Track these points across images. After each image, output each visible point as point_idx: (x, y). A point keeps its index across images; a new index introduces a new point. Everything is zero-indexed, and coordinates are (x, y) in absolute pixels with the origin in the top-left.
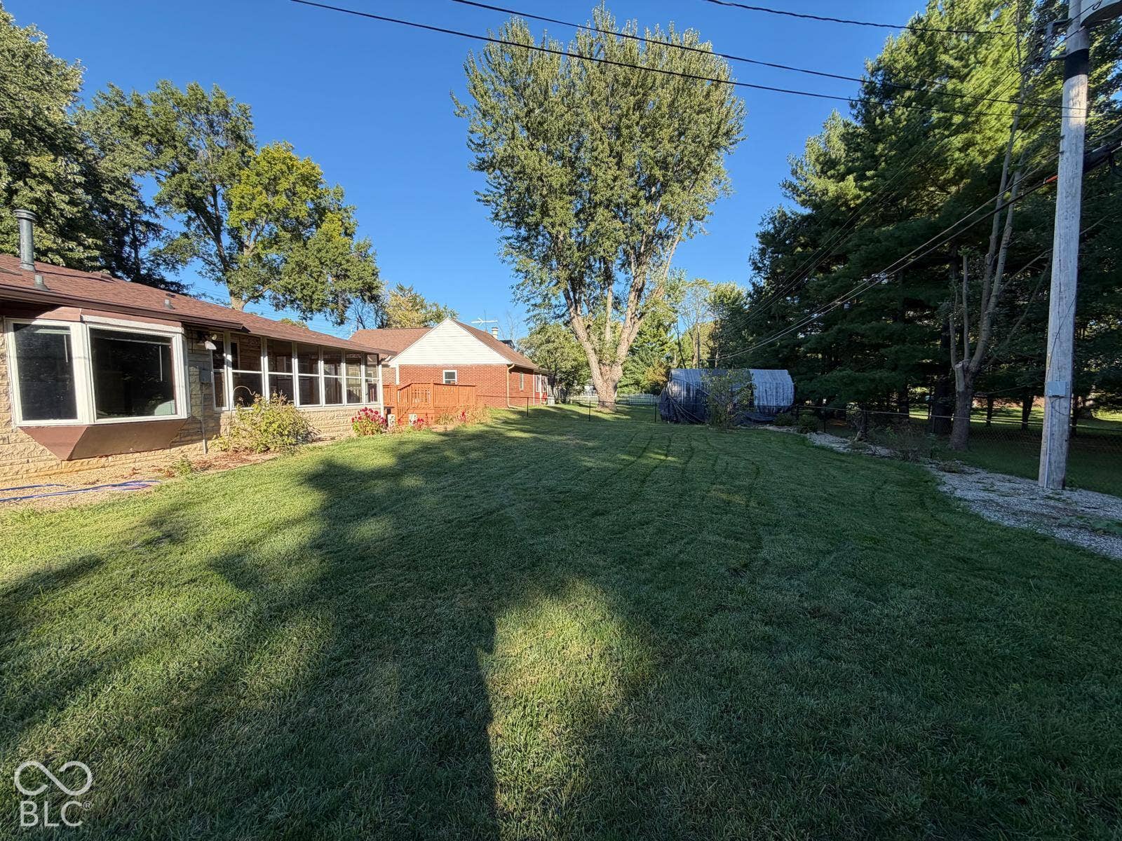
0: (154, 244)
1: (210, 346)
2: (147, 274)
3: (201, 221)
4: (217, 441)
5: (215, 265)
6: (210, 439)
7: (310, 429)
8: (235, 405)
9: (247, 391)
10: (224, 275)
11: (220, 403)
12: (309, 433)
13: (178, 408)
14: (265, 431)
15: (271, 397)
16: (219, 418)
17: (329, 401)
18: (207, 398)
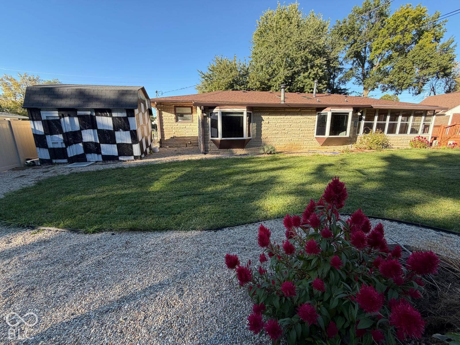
0: (340, 76)
1: (359, 114)
2: (336, 88)
3: (358, 61)
4: (355, 145)
5: (360, 78)
6: (353, 144)
7: (389, 144)
8: (363, 133)
9: (368, 128)
10: (363, 81)
11: (358, 133)
12: (388, 145)
13: (347, 134)
14: (372, 142)
15: (376, 130)
16: (357, 137)
17: (401, 132)
18: (355, 131)
